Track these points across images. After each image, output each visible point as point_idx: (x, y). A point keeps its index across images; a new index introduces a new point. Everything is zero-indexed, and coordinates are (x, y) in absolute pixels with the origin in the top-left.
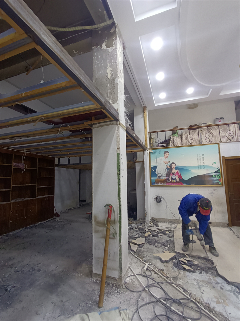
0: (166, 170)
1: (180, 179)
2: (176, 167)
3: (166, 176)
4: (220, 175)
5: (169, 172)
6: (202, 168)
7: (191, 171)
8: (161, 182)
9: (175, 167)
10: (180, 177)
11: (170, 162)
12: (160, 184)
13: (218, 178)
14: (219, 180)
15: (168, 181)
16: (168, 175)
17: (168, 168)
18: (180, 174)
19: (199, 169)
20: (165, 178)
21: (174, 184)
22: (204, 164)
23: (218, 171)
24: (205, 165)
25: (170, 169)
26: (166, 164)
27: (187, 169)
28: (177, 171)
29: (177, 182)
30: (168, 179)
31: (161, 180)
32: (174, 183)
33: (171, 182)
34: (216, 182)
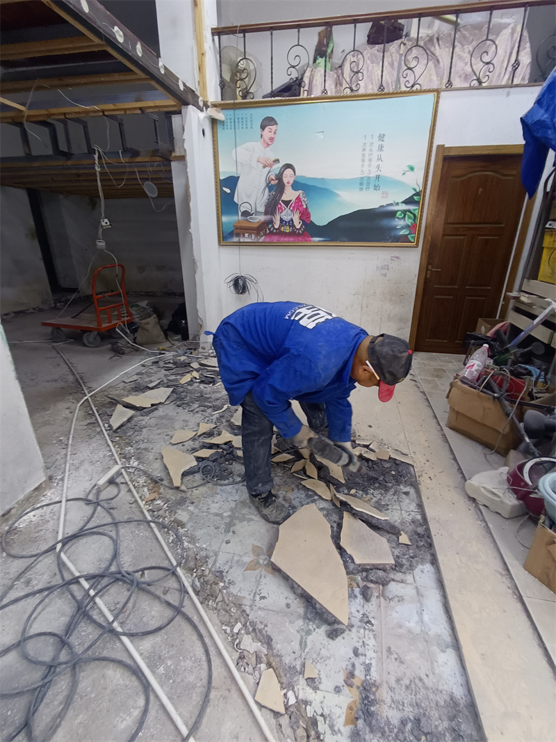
0: (267, 189)
1: (304, 223)
2: (294, 181)
3: (266, 213)
4: (416, 213)
5: (275, 196)
6: (372, 186)
7: (337, 195)
8: (250, 230)
9: (292, 182)
10: (305, 215)
11: (277, 161)
12: (246, 238)
13: (409, 222)
14: (411, 228)
15: (269, 229)
16: (272, 207)
17: (273, 183)
18: (305, 207)
19: (361, 189)
20: (262, 218)
21: (286, 239)
22: (378, 173)
23: (416, 198)
24: (382, 174)
25: (277, 187)
26: (267, 169)
27: (326, 189)
28: (297, 193)
29: (293, 234)
30: (271, 222)
31: (249, 225)
32: (285, 234)
33: (279, 233)
34: (402, 233)
